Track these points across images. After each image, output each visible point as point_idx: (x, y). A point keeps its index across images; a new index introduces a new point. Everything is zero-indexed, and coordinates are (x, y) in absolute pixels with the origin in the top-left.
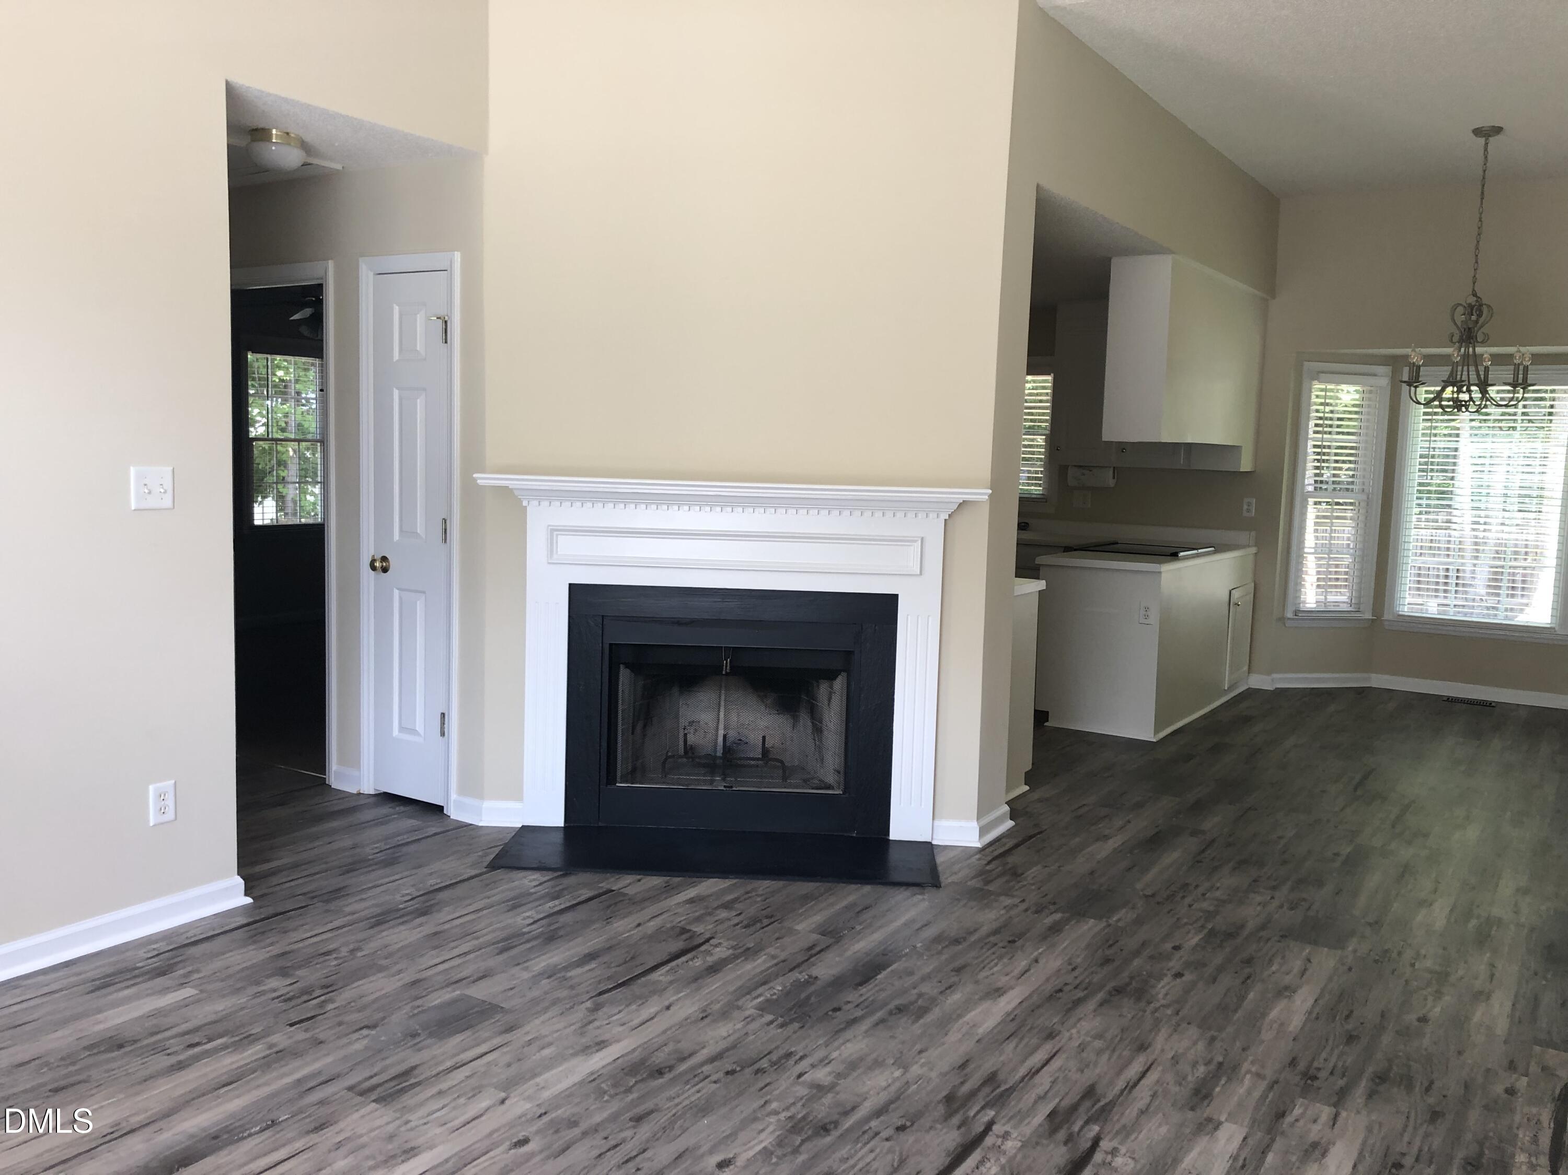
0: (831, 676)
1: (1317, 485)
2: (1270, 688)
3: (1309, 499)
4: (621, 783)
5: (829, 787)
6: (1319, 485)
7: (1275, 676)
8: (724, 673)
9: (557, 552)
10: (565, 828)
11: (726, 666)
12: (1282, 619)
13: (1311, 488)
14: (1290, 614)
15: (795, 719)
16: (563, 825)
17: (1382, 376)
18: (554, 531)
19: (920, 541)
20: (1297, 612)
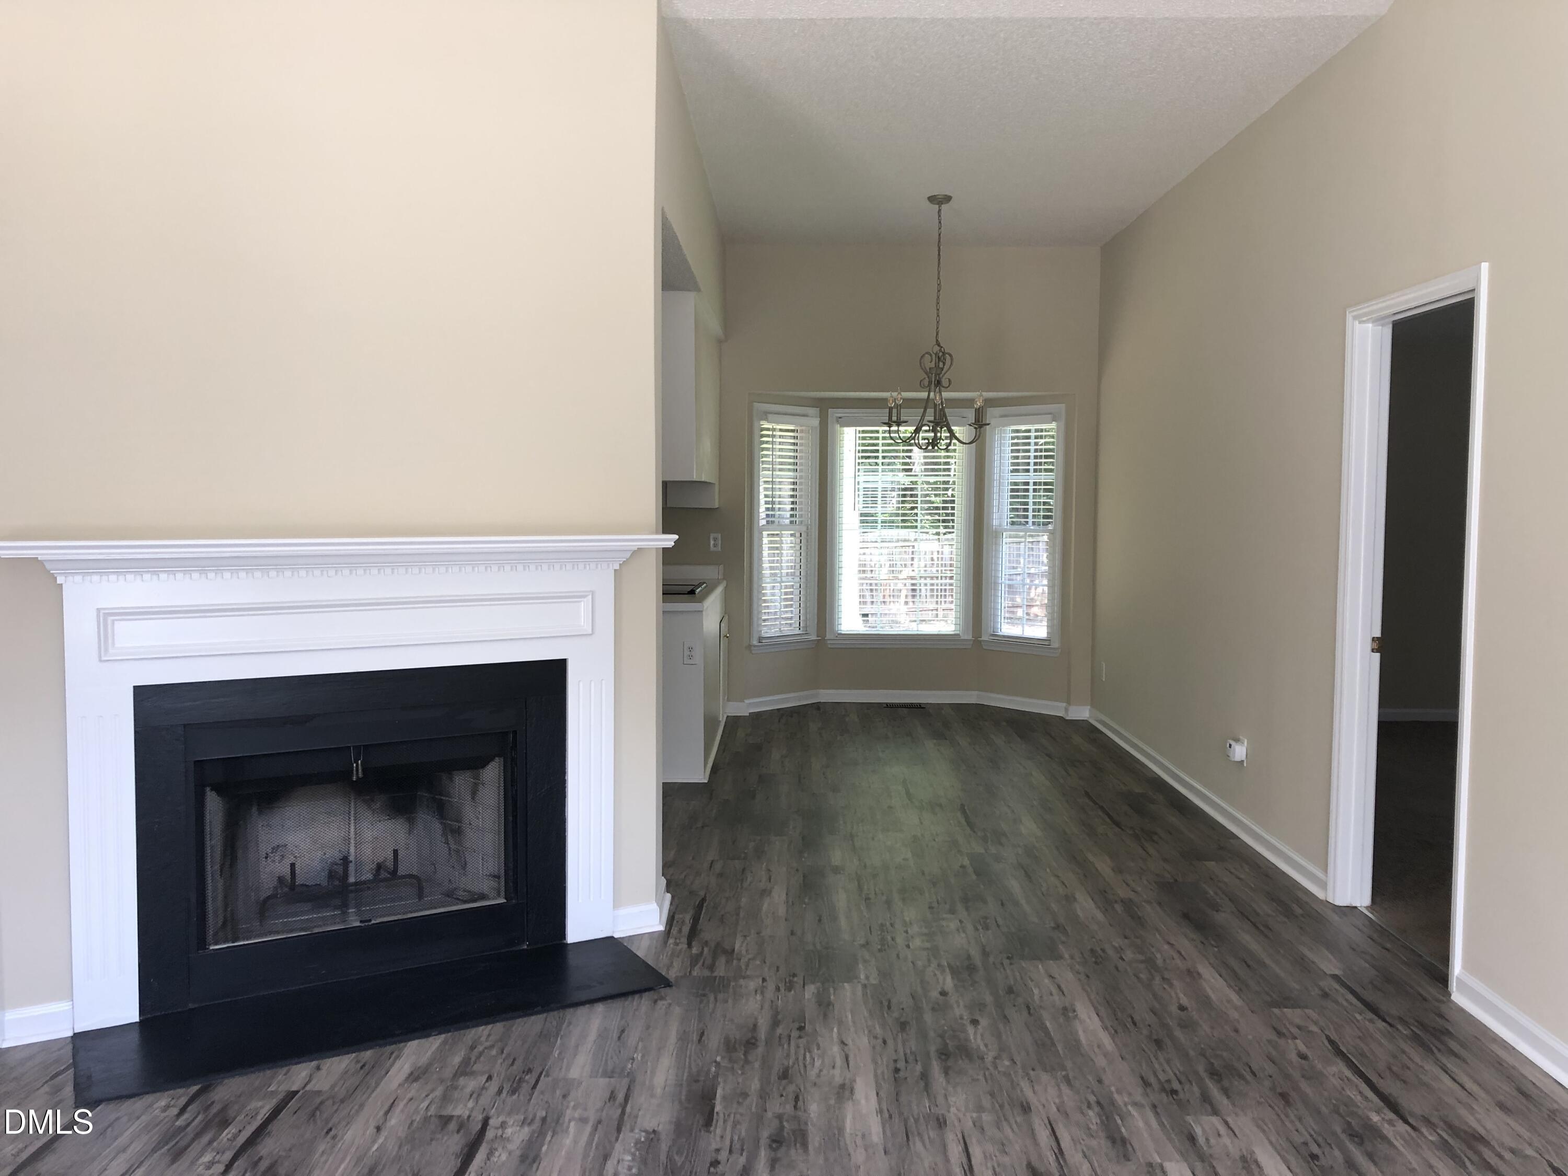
0: (476, 764)
1: (768, 519)
2: (745, 713)
3: (764, 533)
4: (216, 944)
5: (483, 897)
6: (770, 519)
7: (747, 701)
8: (354, 778)
9: (113, 643)
10: (141, 1023)
11: (357, 770)
12: (750, 647)
13: (763, 522)
14: (755, 642)
15: (411, 821)
16: (138, 1020)
17: (812, 417)
18: (106, 618)
19: (590, 597)
20: (760, 639)
